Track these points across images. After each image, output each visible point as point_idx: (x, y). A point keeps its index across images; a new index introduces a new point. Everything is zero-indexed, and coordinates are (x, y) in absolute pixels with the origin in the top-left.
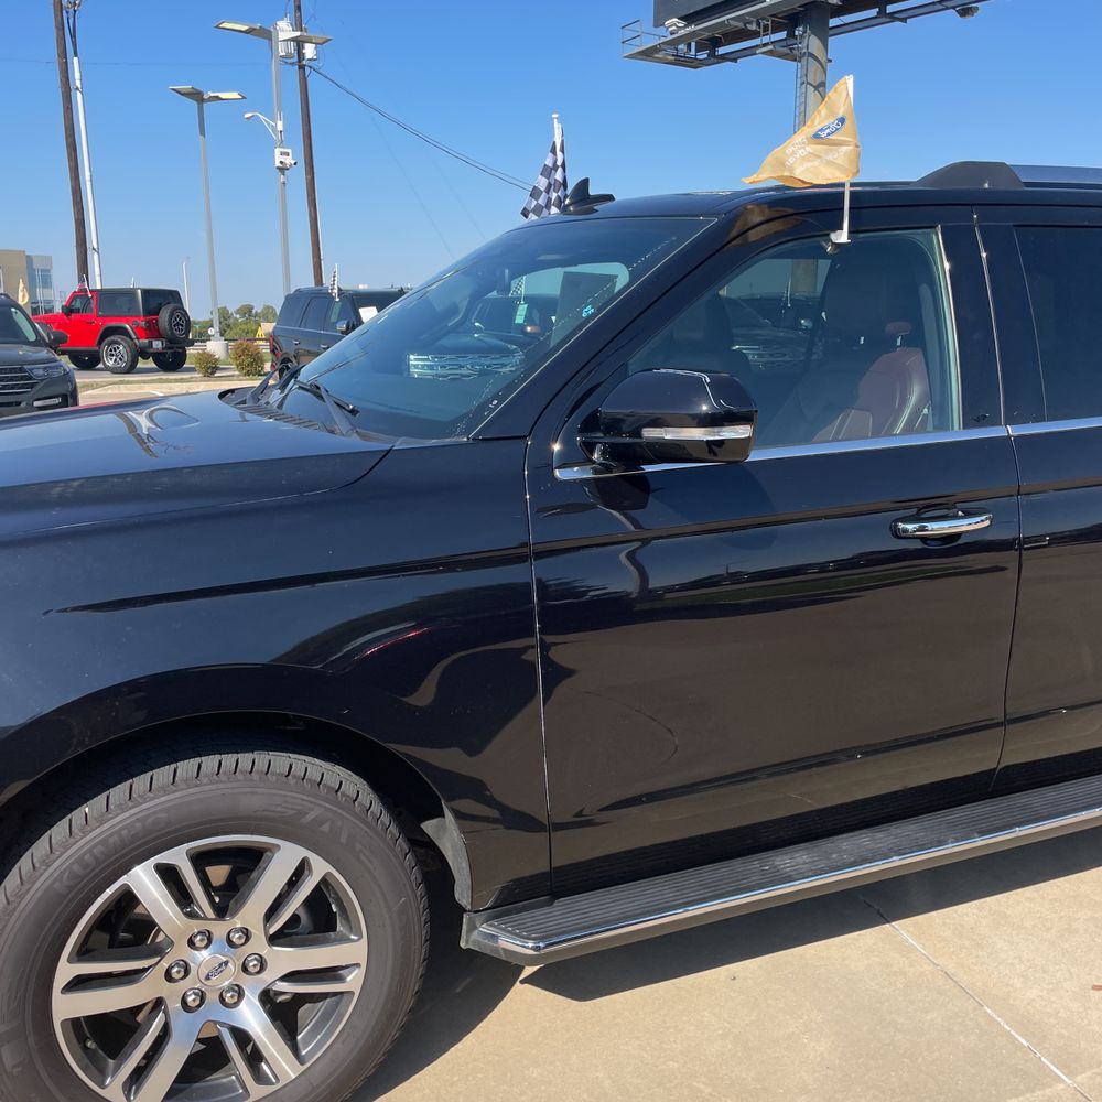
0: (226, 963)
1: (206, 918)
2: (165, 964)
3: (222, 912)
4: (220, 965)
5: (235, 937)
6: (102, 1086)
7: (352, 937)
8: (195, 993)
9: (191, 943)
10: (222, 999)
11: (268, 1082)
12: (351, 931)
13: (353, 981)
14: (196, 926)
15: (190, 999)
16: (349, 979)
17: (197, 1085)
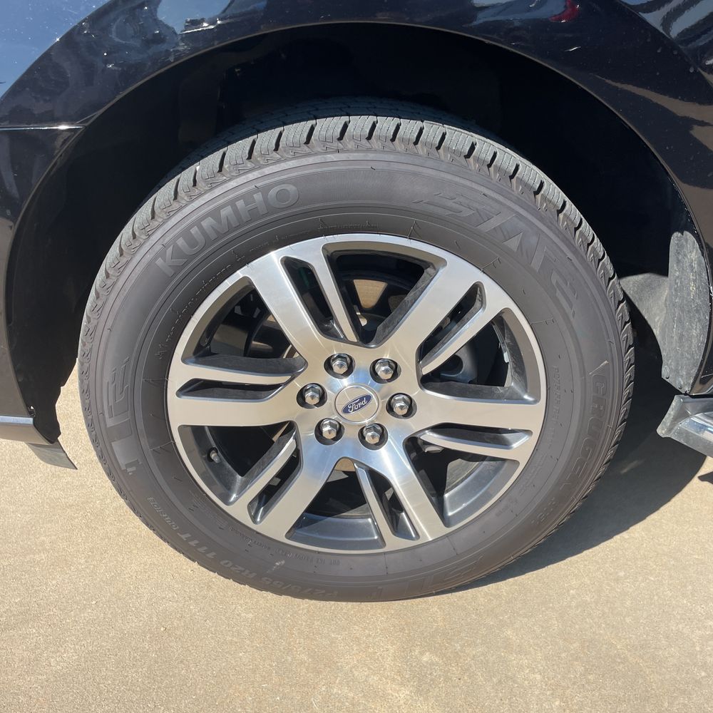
0: (368, 398)
1: (345, 340)
2: (298, 384)
3: (366, 337)
4: (361, 399)
5: (381, 370)
6: (226, 500)
7: (526, 397)
8: (331, 424)
9: (328, 366)
10: (362, 436)
11: (408, 536)
12: (526, 391)
13: (521, 449)
14: (335, 348)
15: (326, 429)
16: (515, 445)
17: (330, 519)
